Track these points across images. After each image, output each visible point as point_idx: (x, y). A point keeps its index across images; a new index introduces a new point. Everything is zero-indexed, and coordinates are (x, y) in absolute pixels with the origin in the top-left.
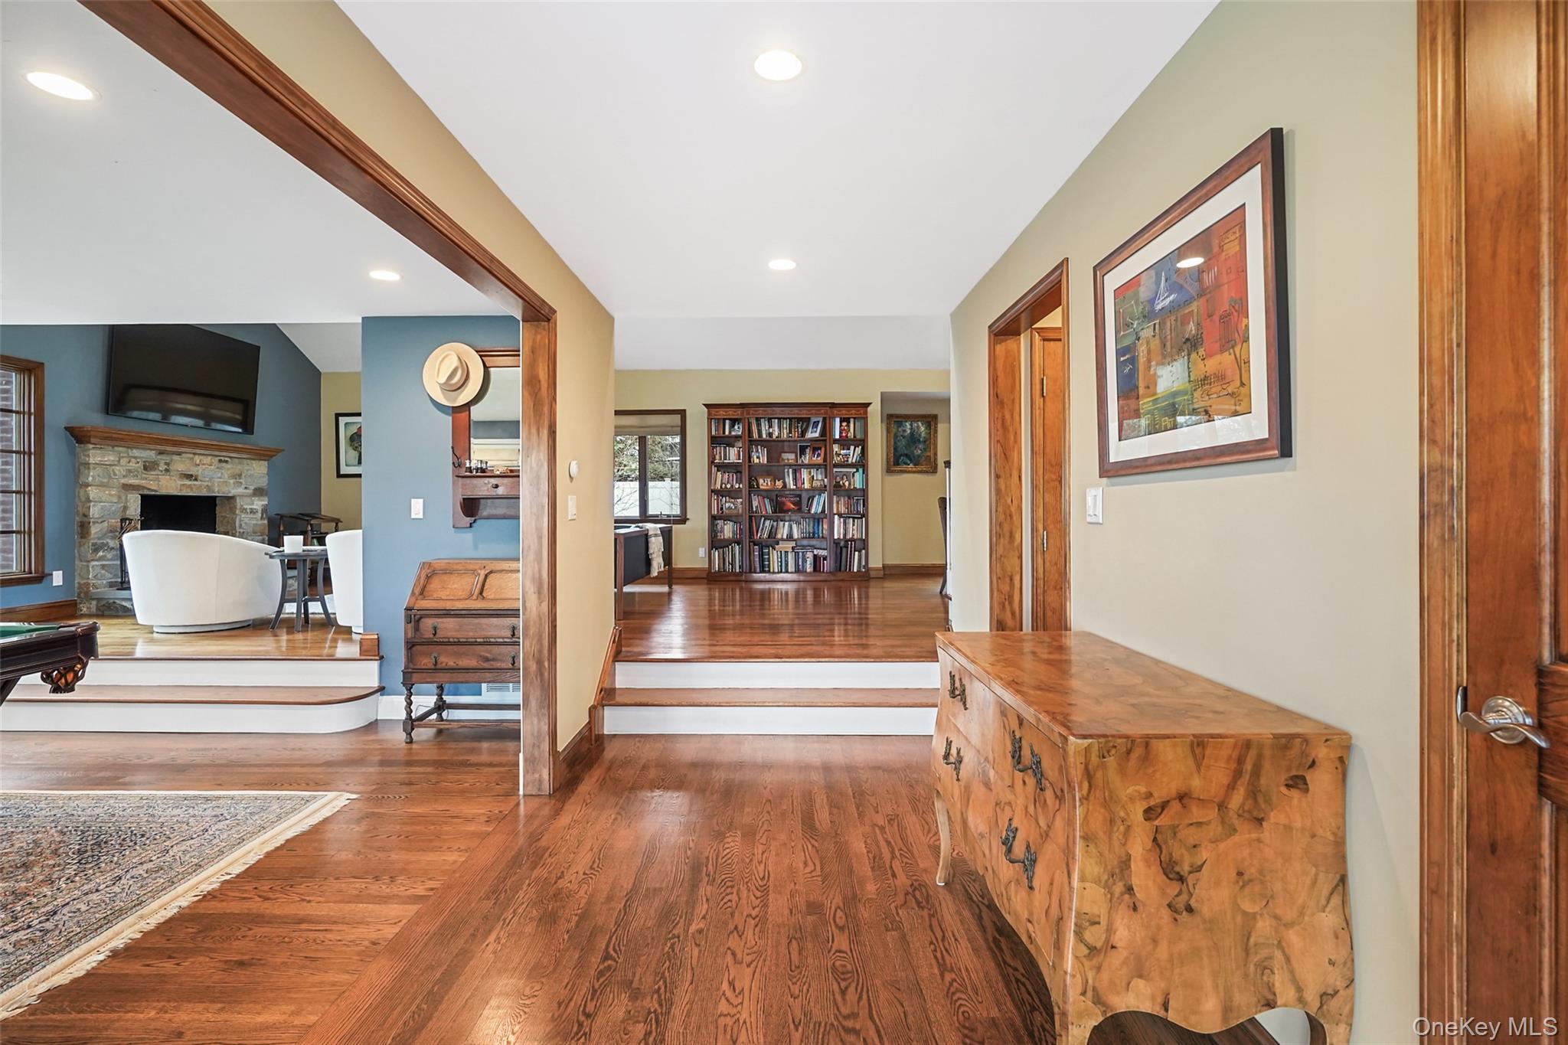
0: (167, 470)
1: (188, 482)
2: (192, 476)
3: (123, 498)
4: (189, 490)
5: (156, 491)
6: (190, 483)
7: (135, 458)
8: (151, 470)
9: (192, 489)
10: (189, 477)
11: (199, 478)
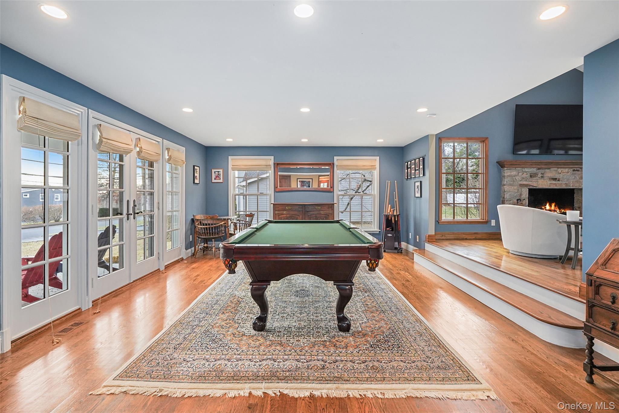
0: (542, 177)
1: (554, 182)
2: (556, 179)
3: (520, 190)
4: (554, 186)
5: (536, 187)
6: (555, 182)
7: (526, 172)
8: (534, 177)
9: (556, 185)
10: (555, 179)
11: (561, 180)
